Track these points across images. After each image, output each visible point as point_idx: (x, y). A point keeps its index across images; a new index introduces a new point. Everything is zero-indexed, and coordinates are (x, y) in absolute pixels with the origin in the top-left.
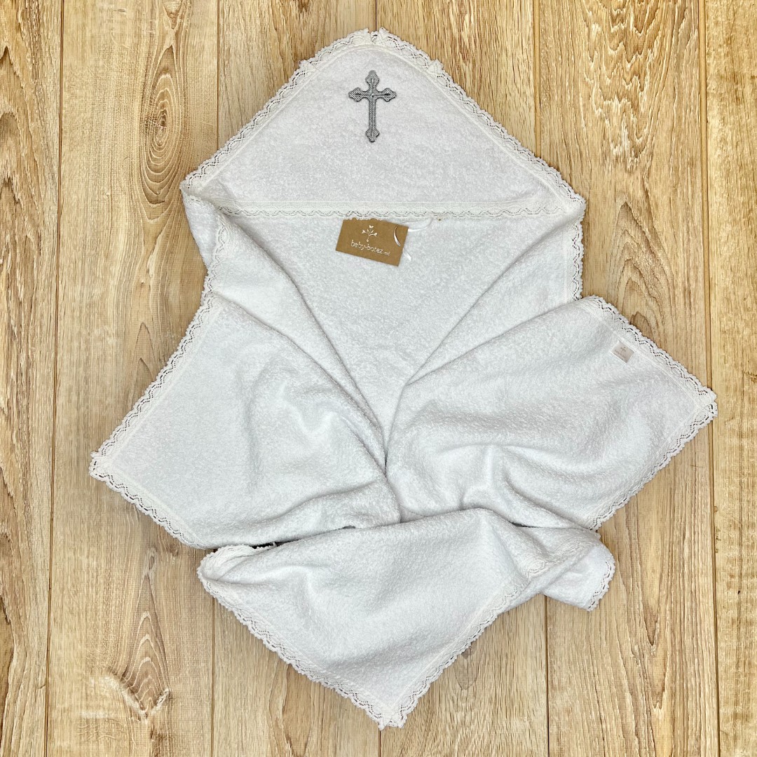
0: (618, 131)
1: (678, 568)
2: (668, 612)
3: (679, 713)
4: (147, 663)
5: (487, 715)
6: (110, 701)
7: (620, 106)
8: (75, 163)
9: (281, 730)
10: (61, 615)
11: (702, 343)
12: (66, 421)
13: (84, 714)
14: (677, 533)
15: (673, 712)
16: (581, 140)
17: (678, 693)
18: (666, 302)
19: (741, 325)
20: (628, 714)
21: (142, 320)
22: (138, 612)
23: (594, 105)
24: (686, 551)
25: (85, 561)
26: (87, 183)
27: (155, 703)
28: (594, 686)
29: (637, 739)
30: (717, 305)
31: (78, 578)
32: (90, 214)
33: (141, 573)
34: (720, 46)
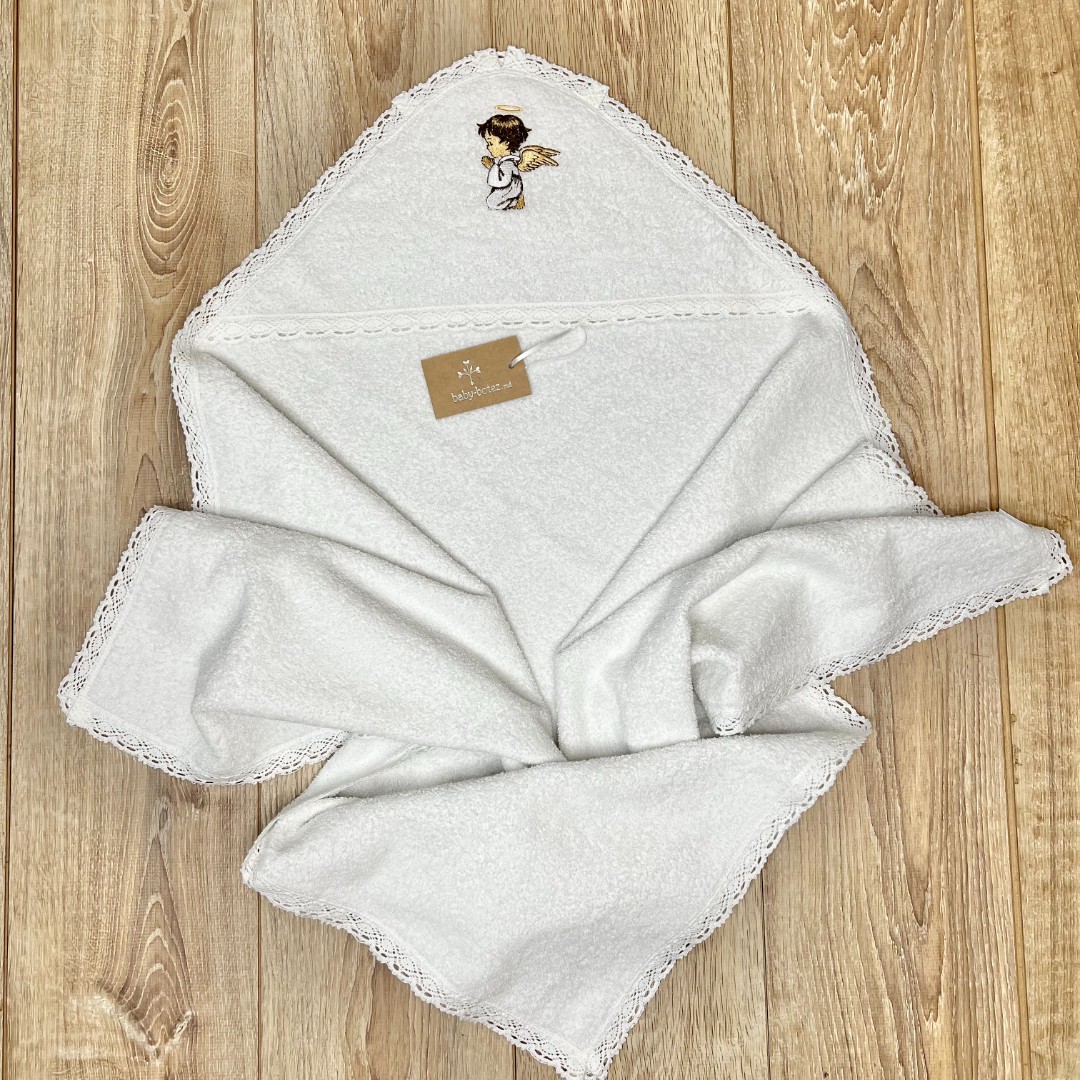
0: (849, 158)
1: (955, 809)
2: (943, 875)
3: (963, 1027)
4: (158, 973)
5: (677, 1037)
6: (101, 1033)
7: (852, 120)
8: (39, 214)
9: (364, 1067)
10: (26, 902)
11: (983, 472)
12: (30, 606)
13: (62, 1052)
14: (953, 756)
15: (954, 1026)
16: (796, 172)
17: (961, 997)
18: (929, 411)
19: (1041, 442)
20: (889, 1031)
21: (142, 451)
22: (144, 893)
23: (814, 121)
24: (968, 782)
25: (61, 819)
26: (58, 244)
27: (171, 1034)
28: (836, 989)
29: (901, 1068)
30: (1004, 415)
31: (51, 845)
32: (62, 292)
33: (147, 835)
34: (995, 30)
